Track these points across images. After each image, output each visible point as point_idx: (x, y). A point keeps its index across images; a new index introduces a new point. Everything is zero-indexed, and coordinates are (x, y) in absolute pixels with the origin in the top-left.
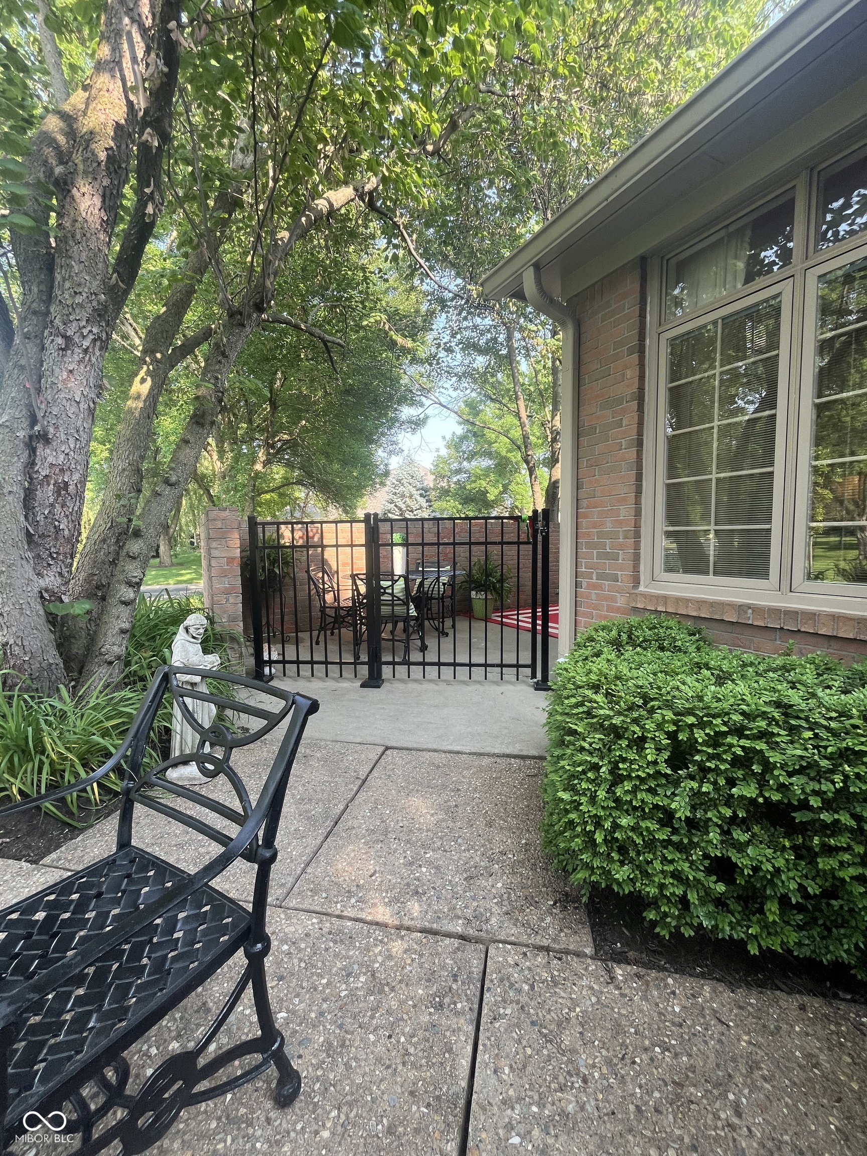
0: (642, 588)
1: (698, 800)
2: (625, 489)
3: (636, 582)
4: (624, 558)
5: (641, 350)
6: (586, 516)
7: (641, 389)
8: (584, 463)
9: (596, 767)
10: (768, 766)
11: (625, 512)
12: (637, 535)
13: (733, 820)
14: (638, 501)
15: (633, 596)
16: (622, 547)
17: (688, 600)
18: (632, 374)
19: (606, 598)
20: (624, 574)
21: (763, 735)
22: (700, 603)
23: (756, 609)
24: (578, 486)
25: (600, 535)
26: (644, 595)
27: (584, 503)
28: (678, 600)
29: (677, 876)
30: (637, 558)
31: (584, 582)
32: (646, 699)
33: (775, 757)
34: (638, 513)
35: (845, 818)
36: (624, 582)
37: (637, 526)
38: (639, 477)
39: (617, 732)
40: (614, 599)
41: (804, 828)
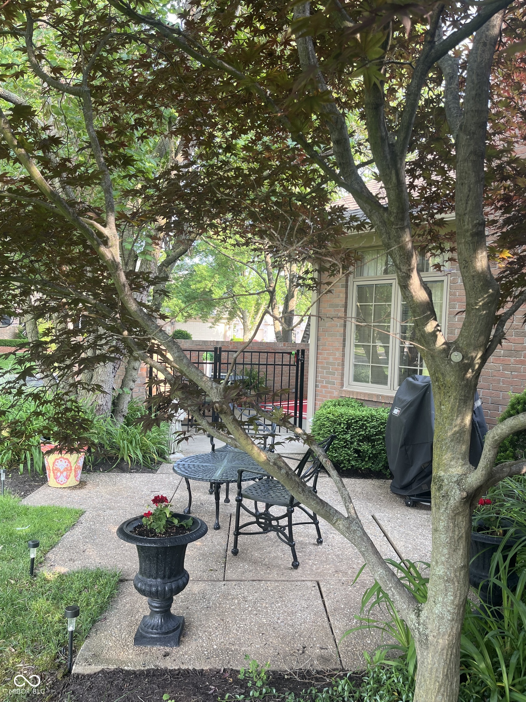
0: (344, 388)
1: (352, 437)
2: (339, 345)
3: (342, 385)
4: (337, 375)
5: (347, 287)
6: (321, 354)
7: (346, 303)
8: (321, 329)
9: (330, 431)
10: (367, 427)
11: (338, 354)
12: (343, 365)
13: (359, 440)
14: (343, 351)
15: (341, 391)
16: (336, 370)
17: (361, 393)
18: (343, 295)
19: (329, 392)
20: (337, 382)
21: (366, 421)
22: (365, 394)
23: (382, 396)
24: (318, 339)
25: (327, 363)
26: (345, 391)
27: (321, 348)
28: (357, 393)
29: (347, 454)
30: (343, 375)
31: (320, 385)
32: (342, 414)
33: (368, 425)
34: (343, 355)
35: (381, 437)
36: (337, 386)
37: (343, 361)
38: (344, 340)
39: (334, 422)
40: (332, 393)
41: (374, 441)
